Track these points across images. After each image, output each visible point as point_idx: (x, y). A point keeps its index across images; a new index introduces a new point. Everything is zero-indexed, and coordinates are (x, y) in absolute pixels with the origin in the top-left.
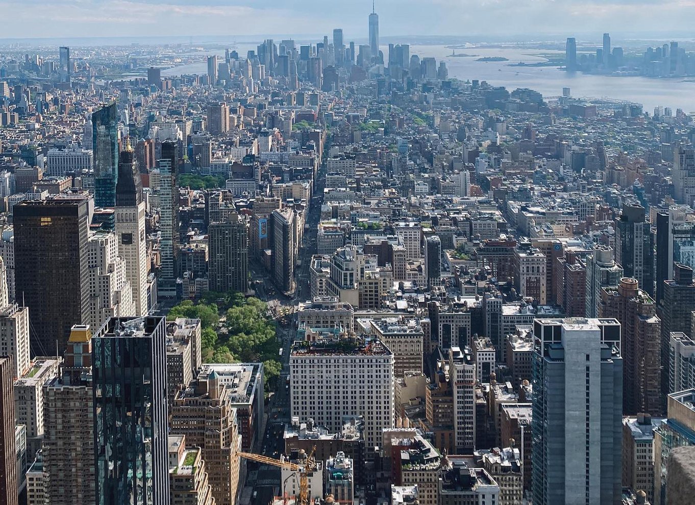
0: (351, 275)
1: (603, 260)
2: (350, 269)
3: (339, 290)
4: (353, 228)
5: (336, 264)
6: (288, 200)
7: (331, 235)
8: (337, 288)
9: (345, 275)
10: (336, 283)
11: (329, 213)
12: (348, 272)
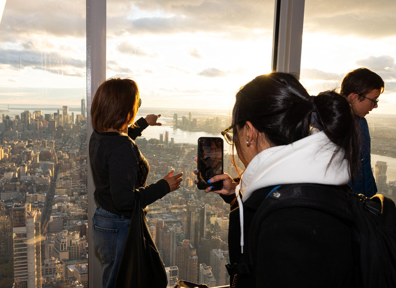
0: (65, 245)
1: (177, 231)
2: (64, 242)
3: (59, 252)
4: (68, 217)
5: (57, 240)
6: (35, 202)
7: (57, 222)
8: (58, 251)
9: (62, 245)
10: (57, 249)
11: (56, 209)
12: (63, 244)
